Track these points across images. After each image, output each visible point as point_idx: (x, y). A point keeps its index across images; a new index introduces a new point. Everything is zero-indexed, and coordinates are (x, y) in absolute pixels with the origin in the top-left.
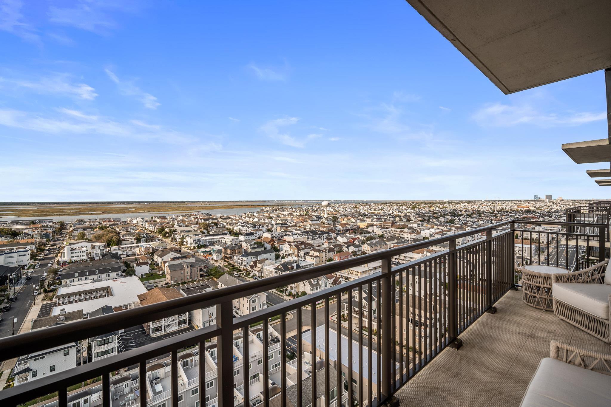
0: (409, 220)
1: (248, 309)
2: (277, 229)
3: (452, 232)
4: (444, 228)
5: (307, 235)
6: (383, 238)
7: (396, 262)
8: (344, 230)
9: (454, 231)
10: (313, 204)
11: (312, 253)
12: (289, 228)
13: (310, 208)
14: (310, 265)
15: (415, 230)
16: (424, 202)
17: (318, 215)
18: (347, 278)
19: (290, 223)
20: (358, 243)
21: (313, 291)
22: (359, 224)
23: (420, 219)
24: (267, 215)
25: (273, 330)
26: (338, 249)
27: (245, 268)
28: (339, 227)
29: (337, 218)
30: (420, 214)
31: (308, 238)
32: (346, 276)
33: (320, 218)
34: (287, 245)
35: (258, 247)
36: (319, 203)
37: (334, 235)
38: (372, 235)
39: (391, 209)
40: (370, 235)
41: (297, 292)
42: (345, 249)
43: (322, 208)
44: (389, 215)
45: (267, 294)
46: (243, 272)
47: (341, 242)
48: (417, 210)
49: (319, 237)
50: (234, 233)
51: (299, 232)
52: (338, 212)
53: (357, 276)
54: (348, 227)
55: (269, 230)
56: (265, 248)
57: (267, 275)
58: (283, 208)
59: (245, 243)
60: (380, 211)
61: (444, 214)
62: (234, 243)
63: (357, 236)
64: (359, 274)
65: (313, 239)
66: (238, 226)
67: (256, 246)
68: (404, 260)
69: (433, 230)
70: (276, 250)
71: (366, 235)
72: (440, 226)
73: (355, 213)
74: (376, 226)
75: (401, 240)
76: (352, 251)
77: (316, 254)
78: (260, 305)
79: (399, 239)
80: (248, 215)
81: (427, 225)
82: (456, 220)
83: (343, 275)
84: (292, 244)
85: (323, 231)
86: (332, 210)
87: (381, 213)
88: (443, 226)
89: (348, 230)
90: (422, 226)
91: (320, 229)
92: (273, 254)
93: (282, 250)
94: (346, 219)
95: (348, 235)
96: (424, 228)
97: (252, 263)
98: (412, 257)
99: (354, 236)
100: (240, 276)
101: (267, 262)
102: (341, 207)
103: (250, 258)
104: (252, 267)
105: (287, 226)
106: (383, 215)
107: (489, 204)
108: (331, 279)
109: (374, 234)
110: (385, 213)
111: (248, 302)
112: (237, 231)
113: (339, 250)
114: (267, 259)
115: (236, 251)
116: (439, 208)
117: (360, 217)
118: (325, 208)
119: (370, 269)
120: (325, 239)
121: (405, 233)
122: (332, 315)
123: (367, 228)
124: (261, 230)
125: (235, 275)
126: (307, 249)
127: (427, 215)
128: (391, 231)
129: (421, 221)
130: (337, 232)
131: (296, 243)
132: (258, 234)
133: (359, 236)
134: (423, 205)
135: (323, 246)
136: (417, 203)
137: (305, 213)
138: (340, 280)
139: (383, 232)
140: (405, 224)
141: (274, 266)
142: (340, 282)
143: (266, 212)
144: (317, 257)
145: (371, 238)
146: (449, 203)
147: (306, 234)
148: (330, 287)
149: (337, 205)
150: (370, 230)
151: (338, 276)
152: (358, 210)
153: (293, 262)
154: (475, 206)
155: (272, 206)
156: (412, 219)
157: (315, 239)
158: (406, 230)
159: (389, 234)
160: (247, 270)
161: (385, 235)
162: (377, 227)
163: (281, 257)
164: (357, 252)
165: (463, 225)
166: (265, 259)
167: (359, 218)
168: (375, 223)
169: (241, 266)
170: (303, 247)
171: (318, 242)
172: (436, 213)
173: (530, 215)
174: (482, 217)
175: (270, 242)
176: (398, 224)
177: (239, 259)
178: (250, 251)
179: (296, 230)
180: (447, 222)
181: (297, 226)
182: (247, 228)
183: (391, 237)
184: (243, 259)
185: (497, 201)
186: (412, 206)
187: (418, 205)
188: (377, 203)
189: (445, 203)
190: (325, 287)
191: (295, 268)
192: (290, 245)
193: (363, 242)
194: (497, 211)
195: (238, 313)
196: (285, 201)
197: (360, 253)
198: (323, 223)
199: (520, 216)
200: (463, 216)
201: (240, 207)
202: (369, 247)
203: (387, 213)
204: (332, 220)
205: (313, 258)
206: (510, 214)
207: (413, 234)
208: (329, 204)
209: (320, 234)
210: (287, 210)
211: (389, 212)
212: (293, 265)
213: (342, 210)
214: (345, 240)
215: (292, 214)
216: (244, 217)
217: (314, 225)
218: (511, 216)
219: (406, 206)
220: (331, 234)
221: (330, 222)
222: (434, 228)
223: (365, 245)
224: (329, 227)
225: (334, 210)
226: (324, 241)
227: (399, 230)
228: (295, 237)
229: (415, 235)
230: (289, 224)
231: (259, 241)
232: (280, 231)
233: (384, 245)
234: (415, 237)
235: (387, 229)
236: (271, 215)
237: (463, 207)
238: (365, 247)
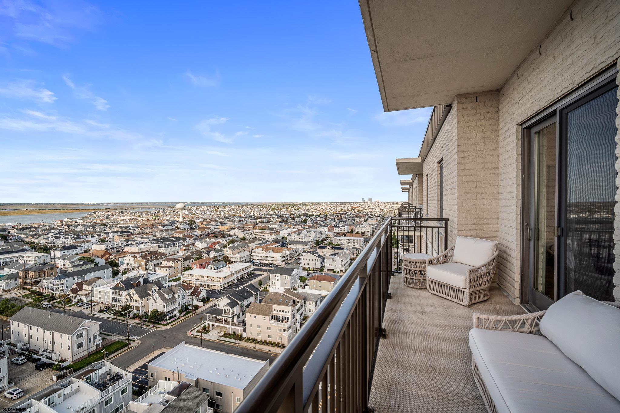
0: (269, 222)
1: (69, 349)
2: (114, 239)
3: (306, 231)
4: (299, 228)
5: (158, 243)
6: (245, 240)
7: (259, 263)
8: (204, 235)
9: (307, 230)
10: (165, 207)
11: (165, 263)
12: (133, 237)
13: (161, 211)
14: (162, 277)
15: (275, 231)
16: (282, 204)
17: (171, 219)
18: (208, 286)
19: (134, 230)
20: (219, 248)
21: (167, 307)
22: (218, 227)
23: (279, 220)
24: (99, 222)
25: (112, 366)
26: (196, 256)
27: (62, 294)
28: (197, 232)
29: (195, 222)
30: (278, 216)
31: (159, 247)
32: (207, 284)
33: (173, 222)
34: (129, 256)
35: (84, 264)
36: (172, 206)
37: (191, 241)
38: (234, 238)
39: (252, 211)
40: (231, 238)
41: (145, 312)
42: (205, 255)
43: (176, 211)
44: (250, 216)
45: (100, 323)
46: (60, 300)
47: (200, 247)
48: (277, 212)
49: (174, 244)
50: (41, 248)
51: (147, 241)
52: (196, 215)
53: (219, 283)
54: (208, 231)
55: (102, 241)
56: (96, 264)
57: (100, 298)
58: (122, 212)
59: (61, 260)
60: (241, 213)
61: (299, 215)
62: (42, 262)
63: (218, 241)
64: (221, 280)
65: (165, 247)
66: (48, 238)
67: (81, 263)
68: (266, 260)
69: (290, 230)
70: (113, 264)
71: (228, 238)
72: (296, 225)
73: (215, 216)
74: (238, 228)
75: (262, 241)
76: (212, 256)
77: (169, 264)
78: (90, 339)
79: (261, 240)
80: (66, 222)
81: (285, 226)
82: (308, 220)
83: (203, 283)
84: (138, 256)
85: (178, 237)
86: (189, 214)
87: (243, 215)
88: (298, 226)
89: (207, 235)
90: (281, 226)
91: (174, 235)
92: (109, 271)
93: (123, 263)
94: (205, 223)
95: (208, 239)
96: (283, 228)
97: (75, 286)
98: (273, 256)
99: (214, 241)
100: (53, 306)
101: (99, 281)
102: (199, 210)
103: (70, 279)
104: (74, 291)
105: (130, 233)
106: (244, 218)
107: (333, 206)
108: (189, 290)
109: (236, 237)
110: (246, 215)
111: (69, 339)
112: (47, 244)
113: (198, 257)
114: (100, 278)
115: (46, 273)
116: (295, 209)
117: (221, 220)
118: (180, 211)
119: (232, 273)
120: (181, 246)
121: (266, 234)
122: (192, 329)
123: (229, 231)
124: (90, 241)
125: (44, 306)
126: (158, 259)
127: (285, 216)
128: (253, 233)
129: (280, 222)
130: (195, 237)
131: (143, 254)
132: (84, 246)
133: (220, 240)
134: (281, 207)
135: (178, 254)
136: (276, 205)
137: (154, 217)
138: (199, 290)
139: (244, 235)
140: (266, 225)
141: (111, 285)
142: (201, 291)
143: (96, 218)
144: (171, 267)
145: (233, 241)
146: (303, 204)
147: (155, 242)
148: (188, 299)
149: (195, 208)
150: (232, 233)
151: (197, 286)
152: (218, 212)
153: (140, 277)
154: (323, 207)
155: (105, 209)
156: (272, 220)
157: (168, 247)
158: (266, 231)
159: (251, 236)
160: (66, 296)
161: (247, 237)
162: (239, 230)
163: (121, 273)
164: (219, 257)
165: (313, 224)
166: (96, 278)
167: (219, 221)
168: (237, 226)
169: (54, 293)
170: (152, 257)
171: (172, 250)
172: (293, 214)
173: (360, 214)
174: (328, 217)
175: (102, 256)
176: (259, 225)
177: (50, 283)
178: (71, 270)
179: (142, 238)
180: (301, 222)
181: (143, 234)
182: (65, 240)
183: (253, 238)
184: (60, 282)
185: (338, 203)
186: (271, 208)
187: (277, 207)
188: (238, 205)
189: (300, 205)
190: (182, 299)
191: (142, 283)
192: (135, 257)
193: (225, 246)
194: (338, 211)
195: (50, 358)
196: (125, 203)
197: (222, 257)
198: (178, 228)
199: (353, 214)
200: (314, 216)
201: (52, 213)
202: (231, 251)
203: (248, 214)
204: (189, 224)
205: (165, 269)
206: (347, 214)
207: (273, 235)
208: (184, 206)
209: (174, 241)
210: (128, 215)
211: (250, 214)
212: (139, 280)
213: (200, 212)
214: (205, 245)
215: (135, 219)
216: (58, 226)
217: (166, 230)
218: (347, 215)
219: (266, 208)
220: (187, 240)
221: (187, 227)
222: (291, 227)
223: (227, 249)
224: (185, 232)
225: (191, 213)
226: (180, 249)
227: (261, 231)
228: (141, 246)
229: (275, 235)
230: (132, 231)
231: (86, 255)
232: (118, 240)
233: (246, 248)
234: (275, 237)
235: (249, 231)
236: (104, 222)
237: (313, 208)
238: (227, 251)
